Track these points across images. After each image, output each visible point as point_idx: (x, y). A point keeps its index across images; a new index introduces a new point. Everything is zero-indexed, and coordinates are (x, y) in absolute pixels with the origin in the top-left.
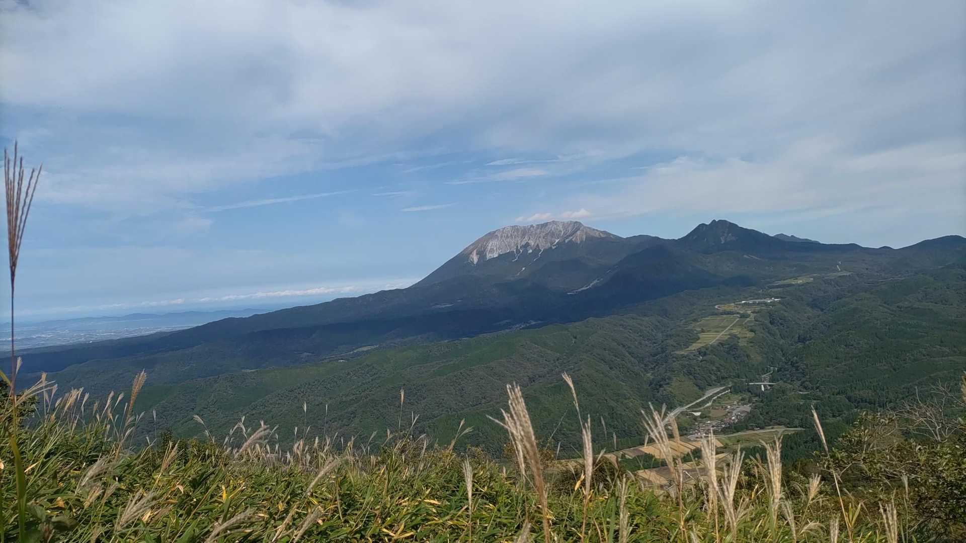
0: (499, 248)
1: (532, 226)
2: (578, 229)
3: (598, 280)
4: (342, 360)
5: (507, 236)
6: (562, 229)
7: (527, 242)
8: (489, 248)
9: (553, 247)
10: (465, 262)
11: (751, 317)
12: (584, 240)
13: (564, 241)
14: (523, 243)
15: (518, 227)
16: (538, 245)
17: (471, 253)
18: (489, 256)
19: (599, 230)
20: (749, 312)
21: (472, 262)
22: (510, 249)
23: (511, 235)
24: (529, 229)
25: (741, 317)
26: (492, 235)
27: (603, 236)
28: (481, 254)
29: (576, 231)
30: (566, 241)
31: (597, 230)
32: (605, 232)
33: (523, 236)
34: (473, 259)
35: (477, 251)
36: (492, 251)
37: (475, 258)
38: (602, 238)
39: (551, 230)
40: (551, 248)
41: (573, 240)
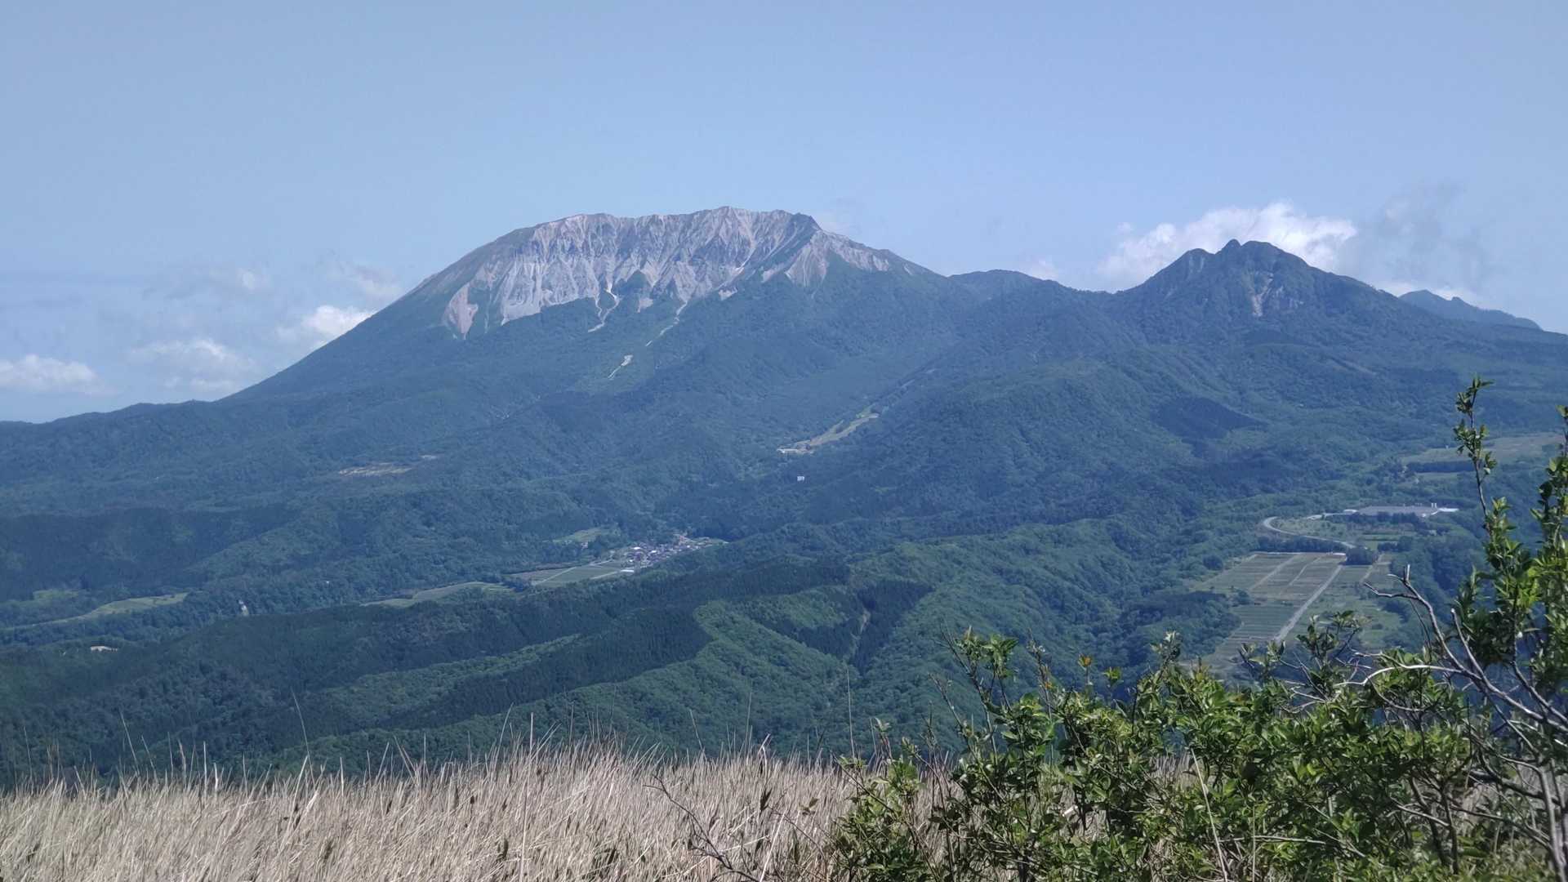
0: (547, 286)
1: (654, 220)
2: (805, 239)
3: (873, 411)
4: (101, 644)
5: (572, 247)
6: (750, 236)
7: (637, 272)
8: (511, 281)
9: (721, 292)
10: (432, 326)
11: (1379, 562)
12: (823, 276)
13: (759, 274)
14: (625, 273)
15: (609, 219)
16: (672, 283)
17: (451, 294)
18: (513, 309)
19: (867, 245)
20: (1371, 546)
21: (454, 327)
22: (581, 292)
23: (586, 245)
24: (646, 231)
25: (1349, 563)
26: (519, 243)
27: (880, 265)
28: (484, 298)
29: (800, 246)
30: (767, 275)
31: (861, 246)
32: (884, 254)
33: (624, 252)
34: (456, 317)
35: (470, 291)
36: (519, 292)
37: (463, 312)
38: (876, 273)
39: (717, 235)
40: (716, 293)
41: (788, 273)
